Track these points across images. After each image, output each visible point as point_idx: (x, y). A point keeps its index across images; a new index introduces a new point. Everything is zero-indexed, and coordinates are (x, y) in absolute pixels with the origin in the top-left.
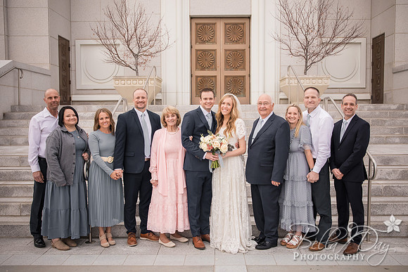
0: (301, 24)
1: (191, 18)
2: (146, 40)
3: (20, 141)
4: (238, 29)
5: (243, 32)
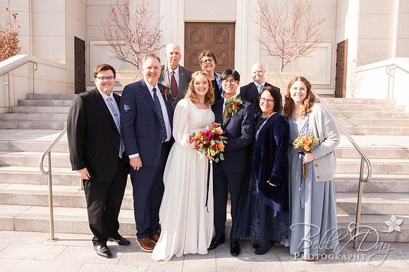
1: (185, 23)
3: (26, 124)
4: (224, 33)
5: (229, 34)
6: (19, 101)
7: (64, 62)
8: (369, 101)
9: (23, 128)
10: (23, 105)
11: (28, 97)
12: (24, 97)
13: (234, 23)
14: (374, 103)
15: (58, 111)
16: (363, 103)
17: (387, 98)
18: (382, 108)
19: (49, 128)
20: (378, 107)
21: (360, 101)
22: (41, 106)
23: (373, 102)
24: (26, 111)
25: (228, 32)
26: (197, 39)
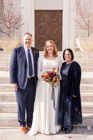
0: (86, 14)
1: (35, 11)
2: (13, 20)
5: (59, 17)
13: (62, 11)
25: (59, 16)
26: (42, 20)
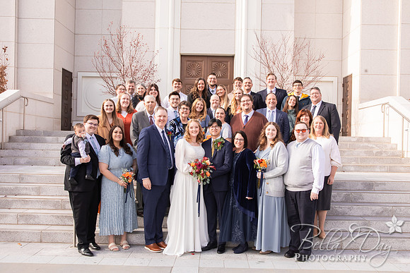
1: (182, 56)
3: (22, 161)
4: (222, 67)
5: (227, 69)
6: (10, 137)
7: (51, 96)
8: (364, 139)
9: (19, 164)
10: (15, 141)
11: (18, 133)
12: (14, 133)
13: (233, 57)
14: (369, 142)
15: (53, 148)
16: (358, 141)
17: (382, 136)
18: (374, 146)
19: (46, 164)
20: (371, 146)
21: (355, 140)
22: (33, 142)
23: (368, 140)
24: (20, 147)
25: (227, 66)
26: (194, 73)
